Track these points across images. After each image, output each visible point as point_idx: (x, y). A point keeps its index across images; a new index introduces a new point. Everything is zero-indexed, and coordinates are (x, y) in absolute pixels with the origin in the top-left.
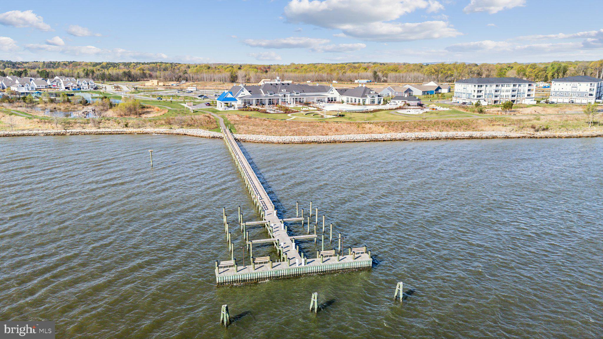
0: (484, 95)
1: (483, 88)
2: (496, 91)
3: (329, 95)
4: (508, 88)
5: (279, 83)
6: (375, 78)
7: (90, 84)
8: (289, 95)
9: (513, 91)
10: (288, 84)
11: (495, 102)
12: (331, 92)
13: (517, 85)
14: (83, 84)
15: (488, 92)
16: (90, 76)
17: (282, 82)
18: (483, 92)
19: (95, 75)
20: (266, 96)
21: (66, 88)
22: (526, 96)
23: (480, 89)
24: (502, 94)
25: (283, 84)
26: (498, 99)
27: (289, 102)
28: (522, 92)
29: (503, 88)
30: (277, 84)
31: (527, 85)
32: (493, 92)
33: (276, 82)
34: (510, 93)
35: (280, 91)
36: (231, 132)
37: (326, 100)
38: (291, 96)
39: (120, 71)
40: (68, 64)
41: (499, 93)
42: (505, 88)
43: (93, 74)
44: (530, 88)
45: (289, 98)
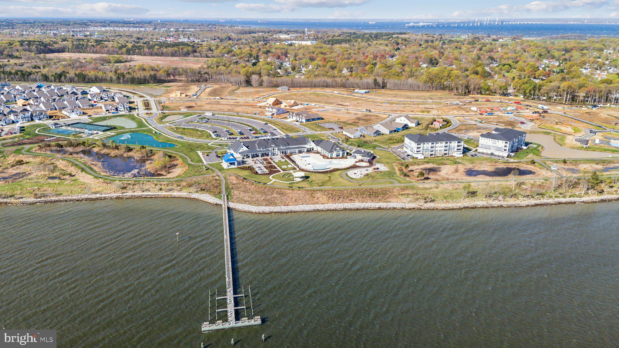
0: (422, 150)
1: (422, 145)
2: (432, 147)
3: (308, 146)
4: (441, 145)
5: (271, 138)
6: (375, 85)
7: (125, 106)
8: (277, 149)
9: (445, 147)
10: (277, 139)
11: (431, 155)
12: (309, 144)
13: (449, 143)
14: (120, 107)
15: (425, 148)
16: (121, 80)
17: (273, 137)
18: (421, 148)
19: (125, 79)
20: (260, 151)
21: (107, 111)
22: (456, 150)
23: (419, 146)
24: (437, 149)
25: (273, 139)
26: (433, 153)
27: (277, 154)
28: (452, 147)
29: (437, 145)
30: (268, 139)
31: (457, 142)
32: (430, 148)
33: (268, 137)
34: (443, 149)
35: (271, 147)
36: (228, 199)
37: (305, 150)
38: (278, 150)
39: (147, 74)
40: (95, 46)
41: (434, 148)
42: (439, 145)
43: (124, 78)
44: (459, 144)
45: (277, 151)
